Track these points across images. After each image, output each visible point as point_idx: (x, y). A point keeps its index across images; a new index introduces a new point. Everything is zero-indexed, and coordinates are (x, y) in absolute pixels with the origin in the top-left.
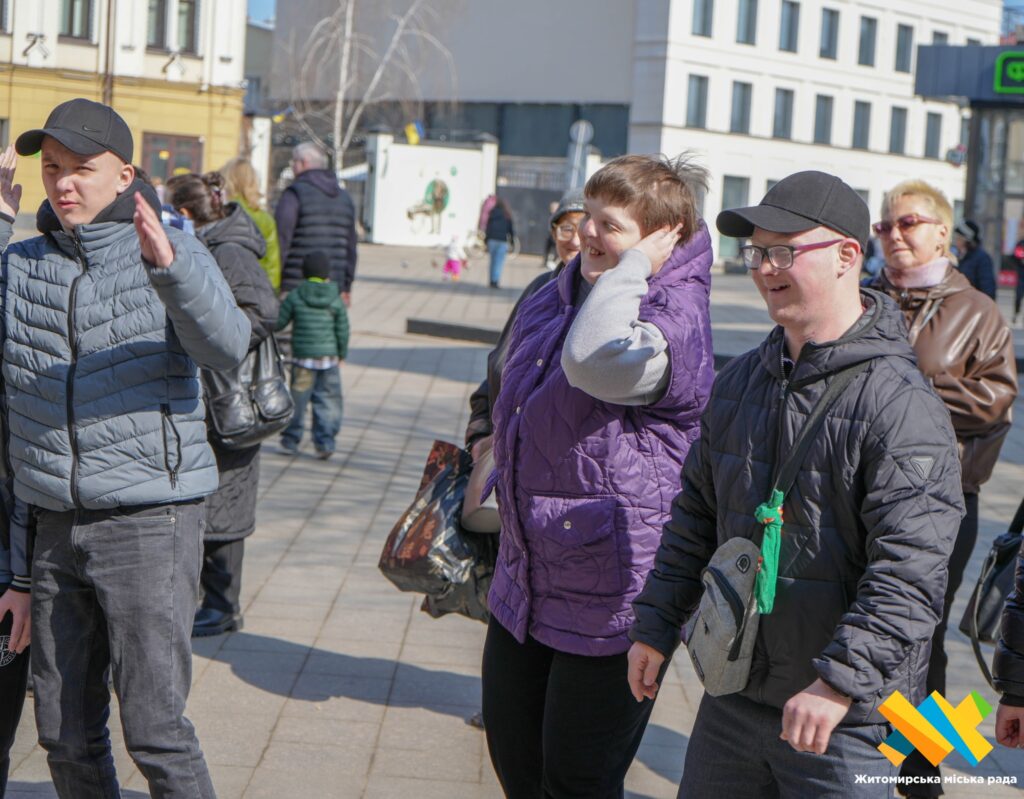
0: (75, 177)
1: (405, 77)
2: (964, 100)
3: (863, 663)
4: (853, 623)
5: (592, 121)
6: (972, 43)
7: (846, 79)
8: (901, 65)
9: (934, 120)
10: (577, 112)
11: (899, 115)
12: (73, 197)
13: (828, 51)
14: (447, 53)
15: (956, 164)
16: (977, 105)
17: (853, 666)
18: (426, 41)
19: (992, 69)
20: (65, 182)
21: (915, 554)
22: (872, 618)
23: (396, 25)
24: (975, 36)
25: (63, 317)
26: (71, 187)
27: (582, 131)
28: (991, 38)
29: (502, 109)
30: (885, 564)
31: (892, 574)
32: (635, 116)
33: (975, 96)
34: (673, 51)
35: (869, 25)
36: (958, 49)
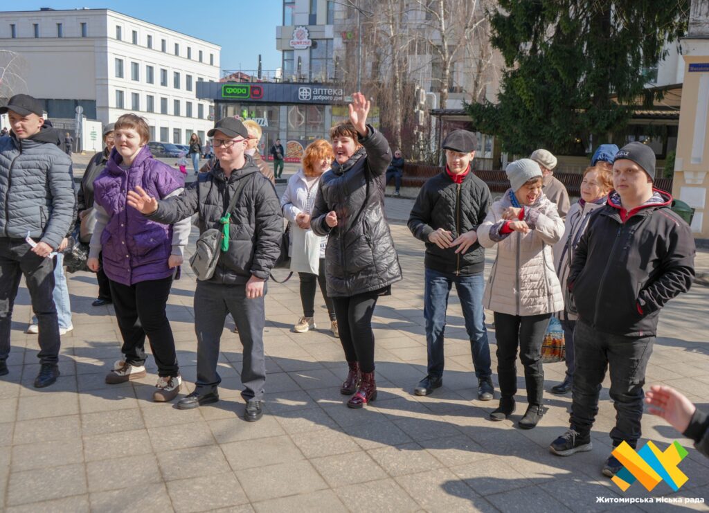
0: (21, 122)
1: (9, 89)
2: (212, 100)
3: (266, 269)
4: (260, 258)
5: (82, 105)
6: (211, 82)
7: (170, 93)
8: (189, 88)
9: (201, 106)
10: (76, 103)
11: (189, 104)
12: (21, 129)
13: (164, 83)
14: (24, 81)
15: (211, 120)
16: (216, 101)
17: (263, 271)
18: (15, 77)
19: (221, 90)
20: (18, 124)
21: (274, 233)
22: (265, 255)
23: (3, 71)
24: (211, 79)
25: (8, 171)
26: (20, 125)
27: (80, 109)
28: (217, 80)
29: (47, 101)
30: (266, 237)
31: (268, 240)
32: (98, 104)
33: (216, 98)
34: (110, 82)
35: (177, 75)
36: (206, 83)
